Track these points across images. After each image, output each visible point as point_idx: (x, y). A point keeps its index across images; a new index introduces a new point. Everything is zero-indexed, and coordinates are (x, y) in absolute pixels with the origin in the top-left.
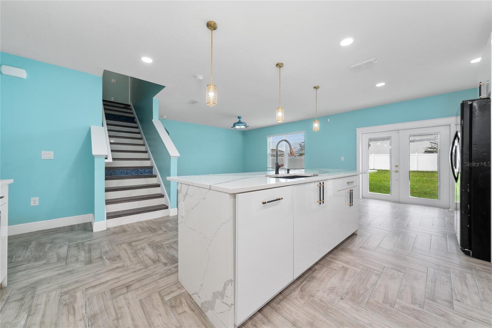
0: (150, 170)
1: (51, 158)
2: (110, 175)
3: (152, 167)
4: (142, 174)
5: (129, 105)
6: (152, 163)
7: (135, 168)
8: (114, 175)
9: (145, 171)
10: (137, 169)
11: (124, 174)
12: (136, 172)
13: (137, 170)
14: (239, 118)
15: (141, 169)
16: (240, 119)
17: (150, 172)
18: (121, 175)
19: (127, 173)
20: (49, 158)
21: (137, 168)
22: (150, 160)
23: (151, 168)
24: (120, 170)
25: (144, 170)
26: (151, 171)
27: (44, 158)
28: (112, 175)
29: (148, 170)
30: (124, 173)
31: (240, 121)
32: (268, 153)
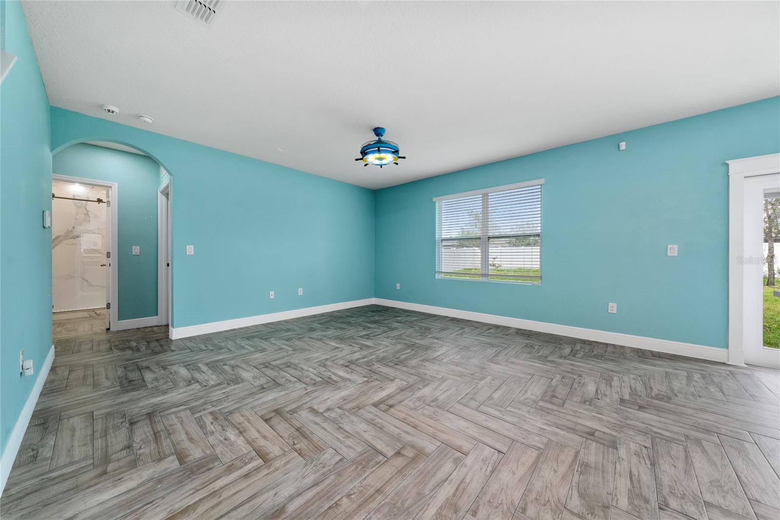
32: (437, 239)
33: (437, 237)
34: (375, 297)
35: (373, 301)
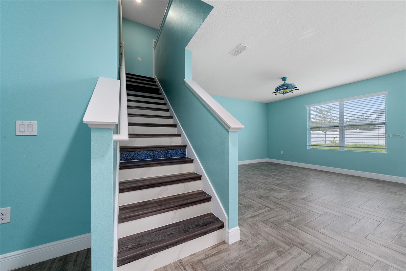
0: (183, 151)
1: (32, 134)
2: (131, 160)
3: (186, 146)
4: (173, 157)
5: (153, 79)
6: (184, 140)
7: (164, 149)
8: (137, 159)
9: (176, 153)
10: (167, 150)
11: (149, 157)
12: (166, 154)
13: (166, 152)
14: (284, 79)
15: (172, 150)
16: (285, 81)
17: (182, 153)
18: (146, 158)
19: (154, 156)
20: (28, 134)
21: (167, 148)
22: (181, 137)
23: (183, 147)
24: (145, 152)
25: (175, 150)
26: (184, 153)
27: (21, 134)
28: (135, 159)
29: (180, 151)
30: (150, 155)
31: (285, 82)
32: (308, 128)
33: (308, 126)
34: (268, 158)
35: (267, 160)
